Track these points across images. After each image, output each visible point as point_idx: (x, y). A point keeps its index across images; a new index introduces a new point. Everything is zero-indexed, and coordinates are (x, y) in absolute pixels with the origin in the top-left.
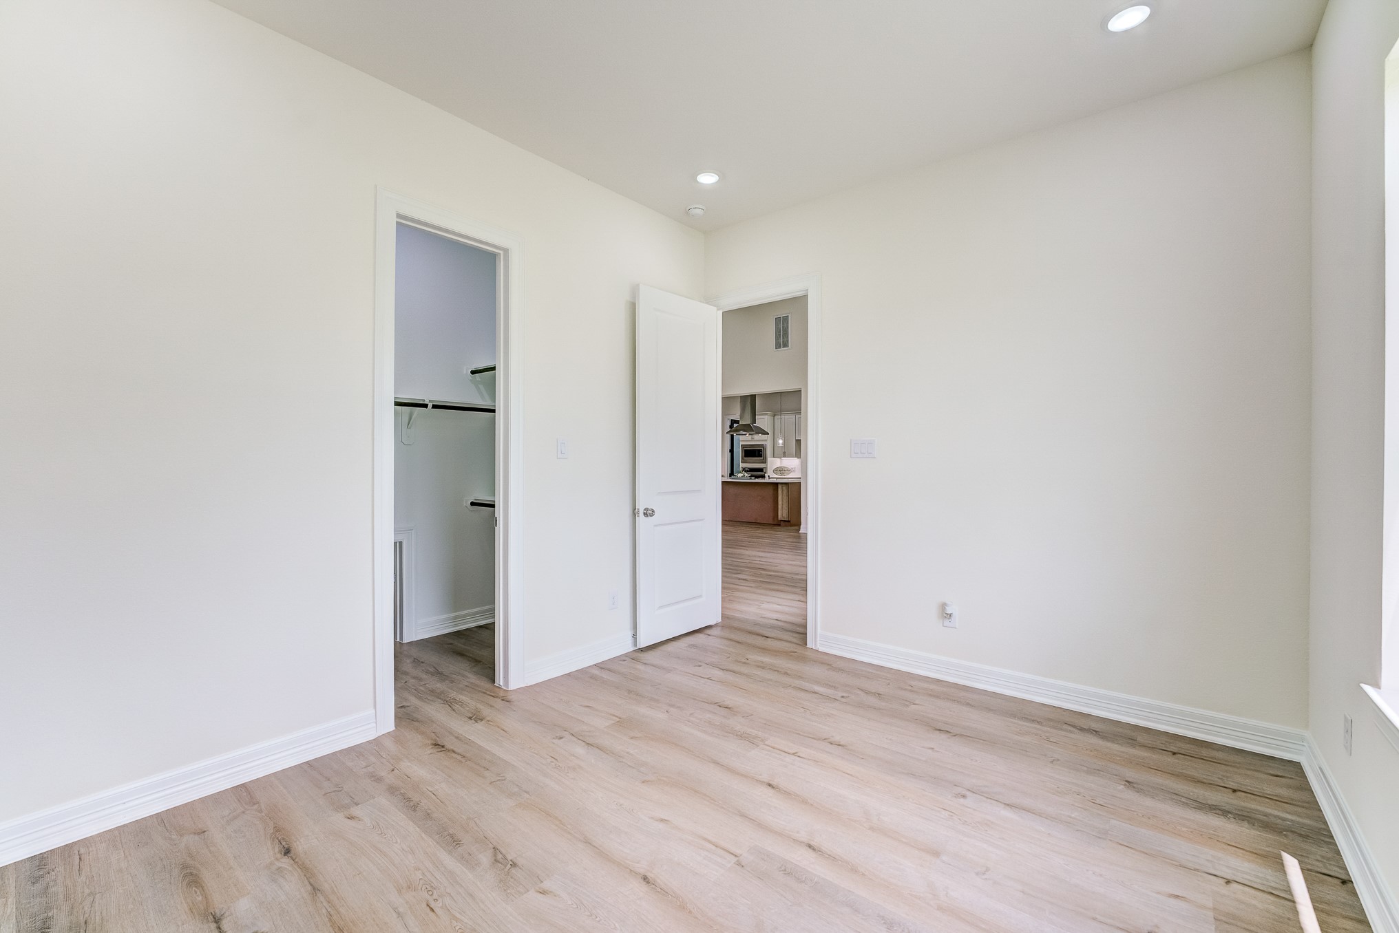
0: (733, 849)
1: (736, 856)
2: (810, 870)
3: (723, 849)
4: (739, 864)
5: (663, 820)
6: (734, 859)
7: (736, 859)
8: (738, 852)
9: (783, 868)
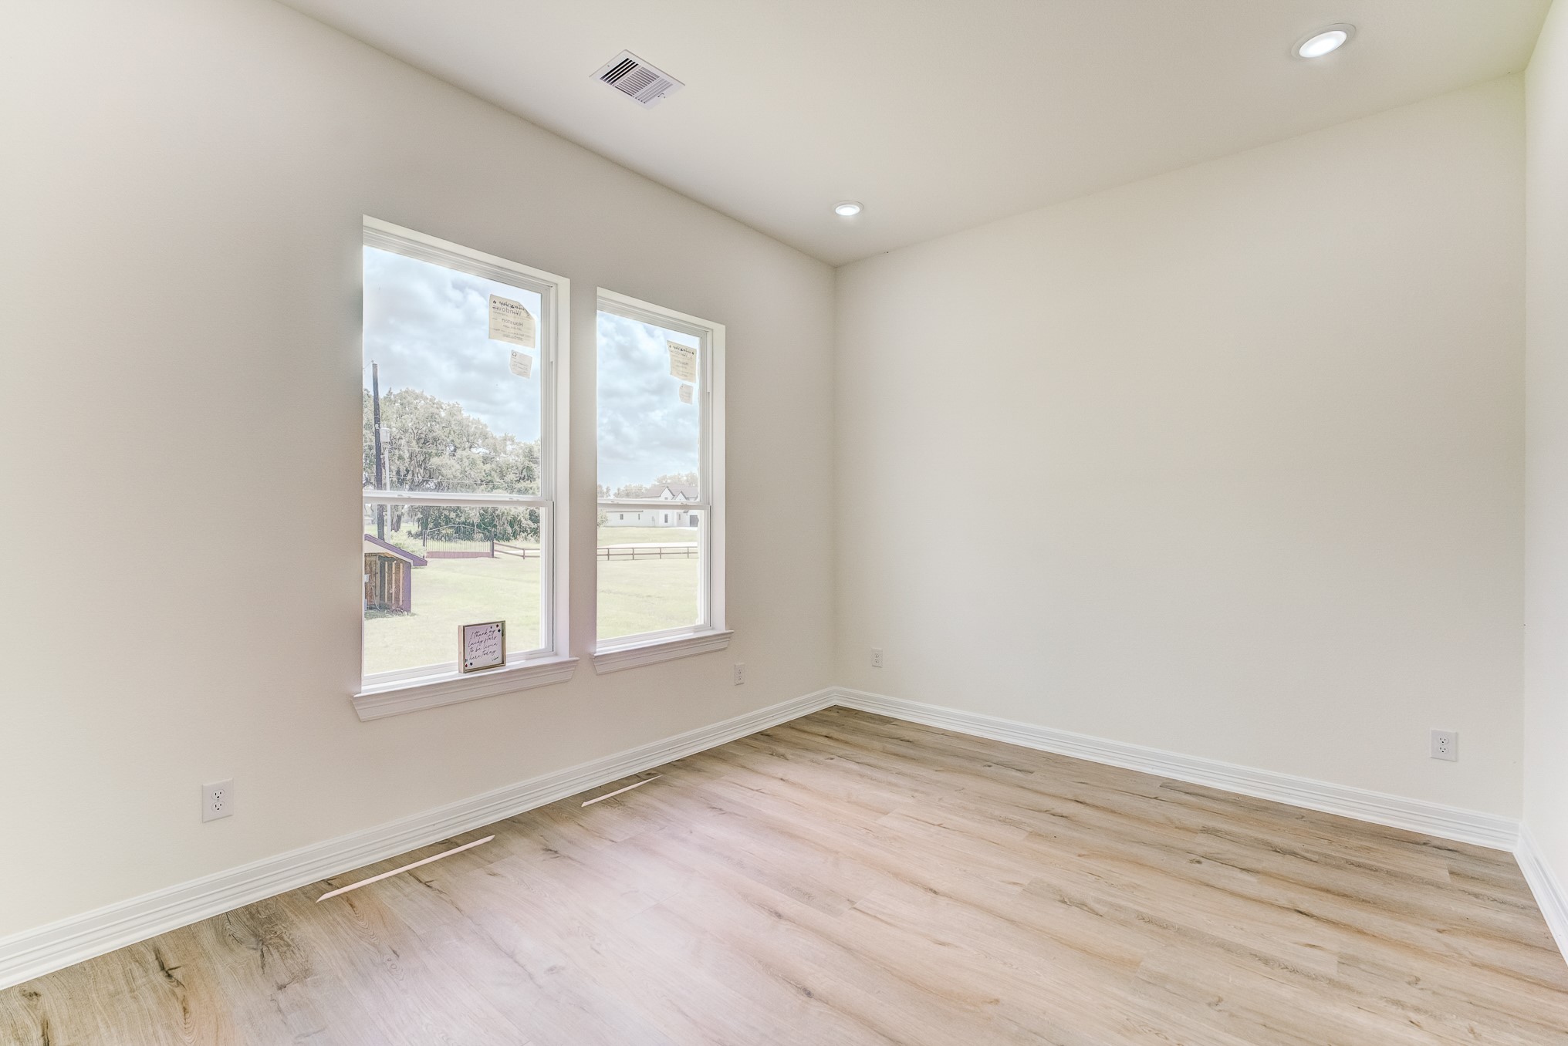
0: (858, 914)
1: (855, 908)
2: (786, 896)
3: (867, 914)
4: (851, 902)
5: (942, 944)
6: (857, 906)
7: (855, 906)
8: (853, 912)
9: (811, 898)
